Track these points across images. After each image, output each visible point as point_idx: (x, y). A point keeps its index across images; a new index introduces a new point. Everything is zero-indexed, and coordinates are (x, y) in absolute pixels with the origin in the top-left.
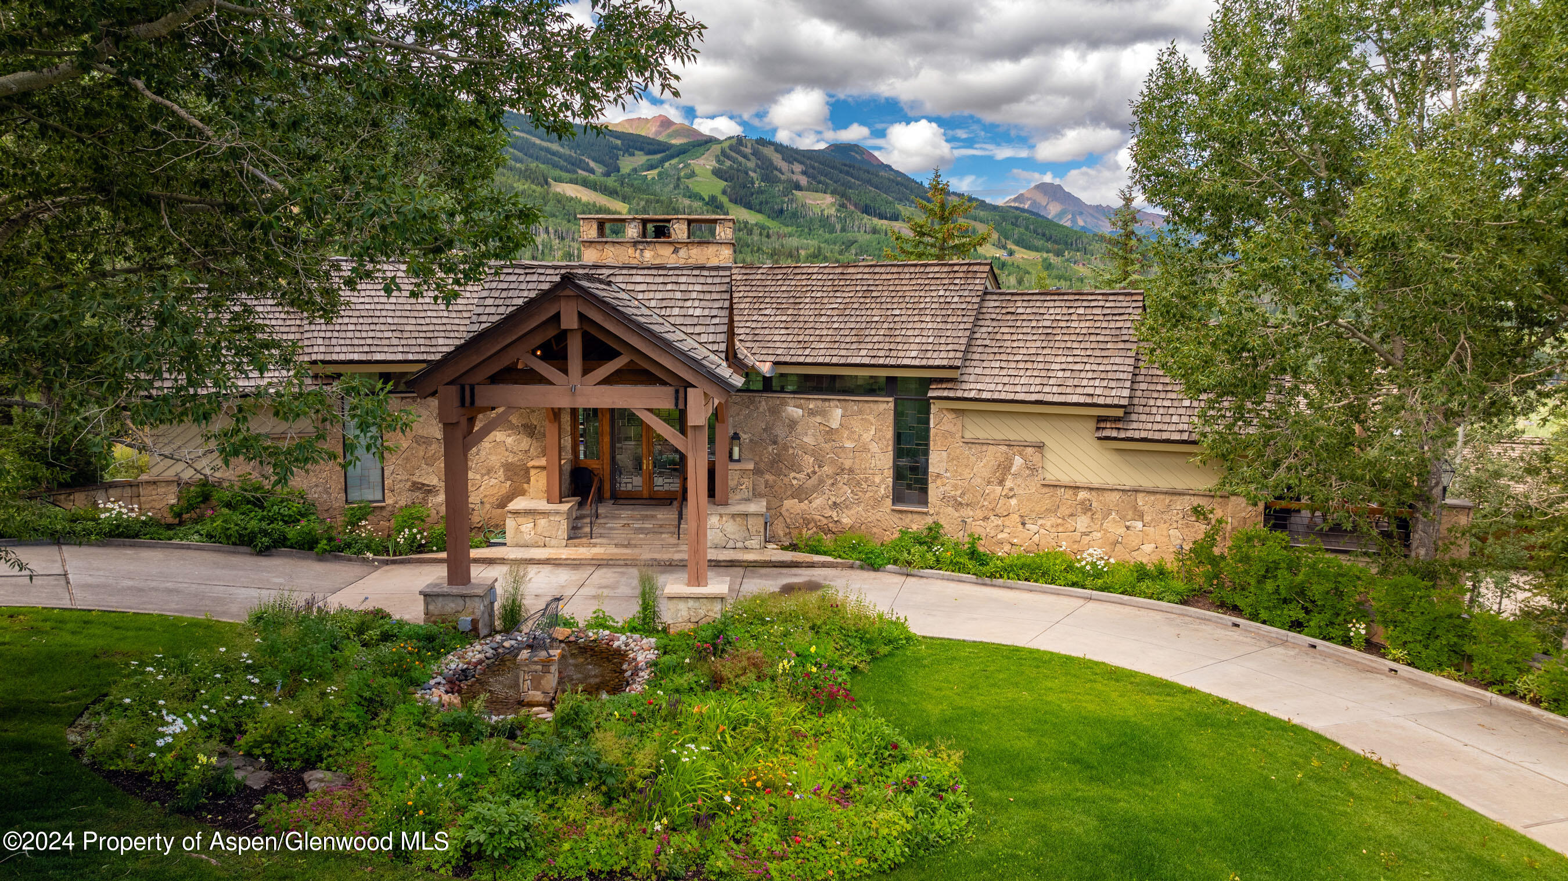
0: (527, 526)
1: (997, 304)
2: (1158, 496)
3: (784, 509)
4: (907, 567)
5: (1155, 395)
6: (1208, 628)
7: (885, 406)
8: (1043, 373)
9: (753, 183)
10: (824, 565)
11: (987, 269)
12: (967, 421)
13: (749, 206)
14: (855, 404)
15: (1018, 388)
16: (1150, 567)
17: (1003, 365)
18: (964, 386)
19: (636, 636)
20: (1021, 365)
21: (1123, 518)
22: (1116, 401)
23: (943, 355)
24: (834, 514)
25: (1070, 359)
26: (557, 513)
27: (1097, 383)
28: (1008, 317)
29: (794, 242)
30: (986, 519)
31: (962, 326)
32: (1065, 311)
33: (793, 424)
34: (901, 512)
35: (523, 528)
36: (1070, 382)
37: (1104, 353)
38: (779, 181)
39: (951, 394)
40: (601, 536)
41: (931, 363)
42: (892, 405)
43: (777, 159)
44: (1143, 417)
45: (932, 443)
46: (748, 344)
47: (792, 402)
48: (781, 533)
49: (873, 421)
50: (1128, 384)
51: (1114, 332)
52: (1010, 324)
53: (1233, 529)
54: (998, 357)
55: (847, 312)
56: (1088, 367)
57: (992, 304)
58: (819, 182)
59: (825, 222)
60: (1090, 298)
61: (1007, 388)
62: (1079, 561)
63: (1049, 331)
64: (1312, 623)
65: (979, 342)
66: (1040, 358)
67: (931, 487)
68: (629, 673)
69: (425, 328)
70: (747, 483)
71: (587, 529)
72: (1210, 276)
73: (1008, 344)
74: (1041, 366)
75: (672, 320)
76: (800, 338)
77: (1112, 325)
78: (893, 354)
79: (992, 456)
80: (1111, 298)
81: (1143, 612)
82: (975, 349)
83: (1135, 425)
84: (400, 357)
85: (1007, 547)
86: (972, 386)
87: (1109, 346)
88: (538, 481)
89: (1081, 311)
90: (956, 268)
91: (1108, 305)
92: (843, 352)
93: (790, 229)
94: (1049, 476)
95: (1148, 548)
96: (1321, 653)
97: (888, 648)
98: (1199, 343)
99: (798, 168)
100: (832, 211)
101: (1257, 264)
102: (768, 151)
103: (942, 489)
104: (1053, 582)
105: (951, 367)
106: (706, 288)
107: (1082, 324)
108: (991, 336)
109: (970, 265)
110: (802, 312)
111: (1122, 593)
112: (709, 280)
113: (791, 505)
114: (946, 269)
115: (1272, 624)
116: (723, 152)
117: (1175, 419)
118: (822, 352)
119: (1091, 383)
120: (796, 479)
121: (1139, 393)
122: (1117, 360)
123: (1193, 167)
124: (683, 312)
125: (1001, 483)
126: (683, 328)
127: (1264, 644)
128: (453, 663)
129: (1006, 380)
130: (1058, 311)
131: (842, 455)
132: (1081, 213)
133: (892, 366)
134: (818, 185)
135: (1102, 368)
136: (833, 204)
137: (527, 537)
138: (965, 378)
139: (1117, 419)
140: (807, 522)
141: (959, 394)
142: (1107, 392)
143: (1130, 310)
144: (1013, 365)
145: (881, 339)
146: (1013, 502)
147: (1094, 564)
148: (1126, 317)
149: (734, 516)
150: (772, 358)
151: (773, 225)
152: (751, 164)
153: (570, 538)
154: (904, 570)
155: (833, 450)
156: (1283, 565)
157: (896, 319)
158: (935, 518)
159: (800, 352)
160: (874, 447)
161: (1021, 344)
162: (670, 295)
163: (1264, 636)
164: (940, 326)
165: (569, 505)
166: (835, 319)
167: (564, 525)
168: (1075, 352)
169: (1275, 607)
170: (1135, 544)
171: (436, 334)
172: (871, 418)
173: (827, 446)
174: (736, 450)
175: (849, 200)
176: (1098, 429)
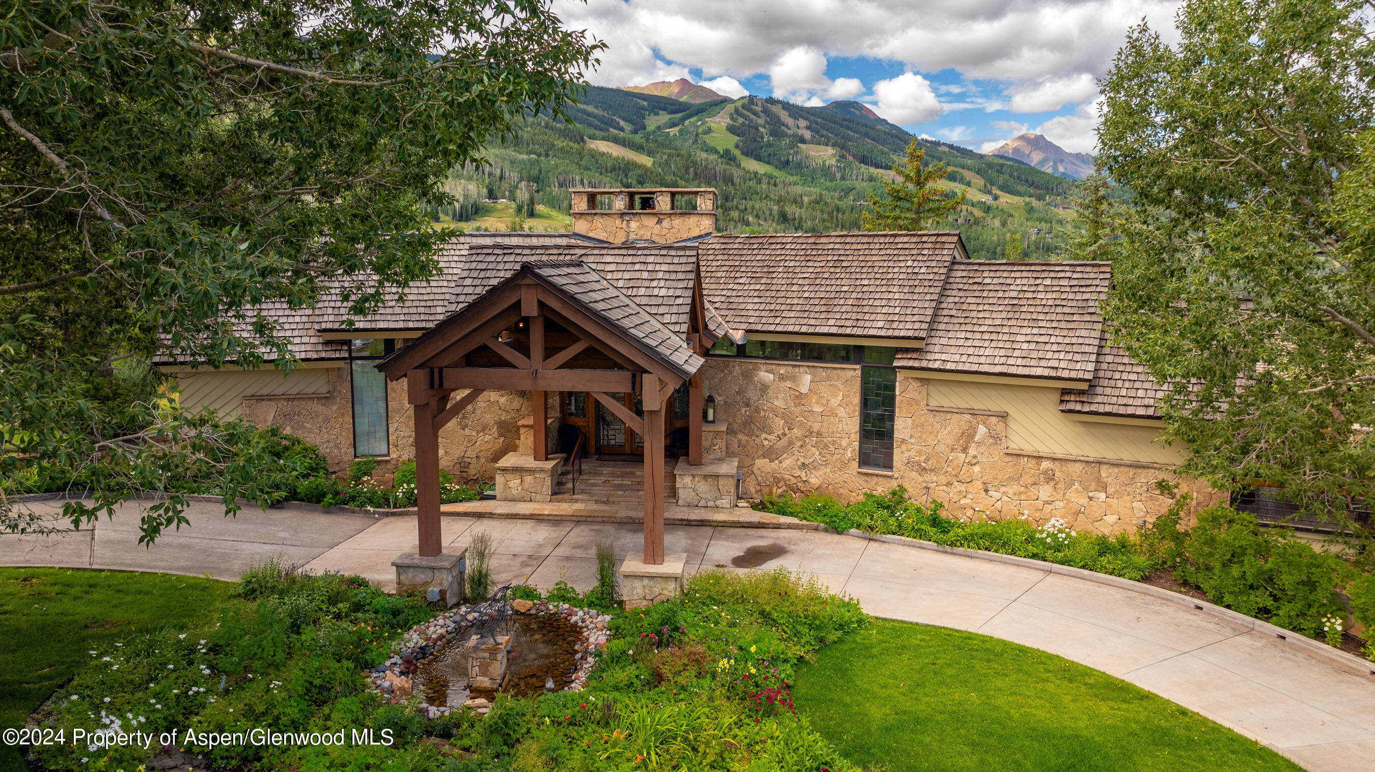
0: (515, 483)
1: (964, 274)
2: (1122, 469)
3: (755, 468)
4: (870, 532)
5: (1121, 368)
6: (1169, 611)
7: (852, 373)
8: (1008, 345)
9: (762, 138)
10: (790, 527)
11: (955, 239)
12: (932, 389)
13: (759, 158)
14: (823, 369)
15: (982, 360)
16: (1112, 540)
17: (969, 335)
18: (929, 356)
19: (593, 612)
20: (986, 336)
21: (1086, 489)
22: (1081, 376)
23: (909, 326)
24: (803, 475)
25: (1035, 331)
26: (542, 470)
27: (1062, 355)
28: (975, 287)
29: (798, 189)
30: (949, 484)
31: (928, 297)
32: (1032, 282)
33: (764, 388)
34: (866, 474)
35: (511, 484)
36: (1034, 355)
37: (1070, 326)
38: (786, 135)
39: (916, 364)
40: (583, 492)
41: (896, 333)
42: (859, 373)
43: (784, 116)
44: (1108, 391)
45: (897, 410)
46: (723, 312)
47: (763, 367)
48: (753, 490)
49: (841, 387)
50: (1093, 358)
51: (1080, 304)
52: (977, 294)
53: (1198, 504)
54: (963, 327)
55: (818, 282)
56: (1053, 339)
57: (959, 274)
58: (822, 136)
59: (826, 172)
60: (1057, 268)
61: (971, 359)
62: (1042, 532)
63: (1015, 302)
64: (1281, 613)
65: (945, 312)
66: (1006, 330)
67: (896, 452)
68: (578, 656)
69: (425, 297)
70: (720, 443)
71: (570, 485)
72: (1178, 255)
73: (974, 314)
74: (1006, 337)
75: (637, 300)
76: (772, 307)
77: (1079, 296)
78: (860, 324)
79: (957, 424)
80: (1078, 269)
81: (1104, 589)
82: (941, 319)
83: (1099, 399)
84: (401, 325)
85: (970, 513)
86: (937, 356)
87: (1075, 318)
88: (527, 439)
89: (1048, 282)
90: (924, 239)
91: (1075, 276)
92: (812, 322)
93: (795, 178)
94: (1012, 445)
95: (1111, 519)
96: (1291, 646)
97: (839, 633)
98: (1166, 331)
99: (803, 123)
100: (833, 162)
101: (1230, 253)
102: (777, 109)
103: (906, 454)
104: (1013, 553)
105: (916, 338)
106: (672, 268)
107: (1049, 296)
108: (957, 307)
109: (938, 235)
110: (775, 281)
111: (1083, 567)
112: (676, 260)
113: (762, 464)
114: (914, 240)
115: (1237, 609)
116: (737, 111)
117: (1141, 393)
118: (792, 321)
119: (1056, 356)
120: (767, 440)
121: (1104, 366)
122: (1083, 333)
123: (1163, 145)
124: (649, 292)
125: (965, 450)
126: (648, 309)
127: (1228, 631)
128: (413, 639)
129: (971, 351)
130: (1025, 281)
131: (811, 419)
132: (1062, 161)
133: (859, 336)
134: (820, 138)
135: (1067, 340)
136: (834, 155)
137: (515, 492)
138: (931, 348)
139: (1082, 392)
140: (777, 481)
141: (924, 364)
142: (1071, 366)
143: (1097, 282)
144: (978, 336)
145: (849, 308)
146: (977, 469)
147: (1054, 536)
148: (1093, 289)
149: (705, 477)
150: (744, 326)
151: (779, 175)
152: (761, 121)
153: (554, 494)
154: (867, 535)
155: (802, 414)
156: (1249, 551)
157: (865, 289)
158: (900, 481)
159: (771, 321)
160: (841, 412)
161: (987, 315)
162: (637, 275)
163: (1228, 622)
164: (907, 296)
165: (553, 463)
166: (806, 288)
167: (548, 482)
168: (1041, 324)
169: (1241, 592)
170: (1098, 514)
171: (436, 303)
172: (839, 384)
173: (797, 410)
174: (711, 412)
175: (848, 151)
176: (1062, 401)
